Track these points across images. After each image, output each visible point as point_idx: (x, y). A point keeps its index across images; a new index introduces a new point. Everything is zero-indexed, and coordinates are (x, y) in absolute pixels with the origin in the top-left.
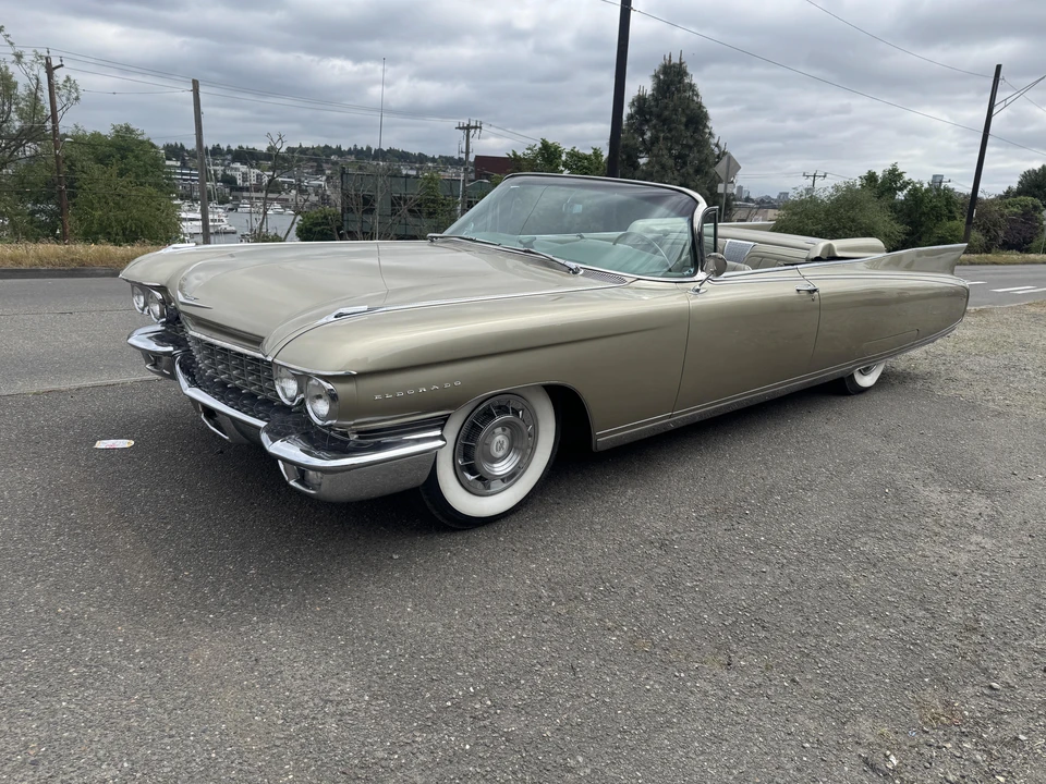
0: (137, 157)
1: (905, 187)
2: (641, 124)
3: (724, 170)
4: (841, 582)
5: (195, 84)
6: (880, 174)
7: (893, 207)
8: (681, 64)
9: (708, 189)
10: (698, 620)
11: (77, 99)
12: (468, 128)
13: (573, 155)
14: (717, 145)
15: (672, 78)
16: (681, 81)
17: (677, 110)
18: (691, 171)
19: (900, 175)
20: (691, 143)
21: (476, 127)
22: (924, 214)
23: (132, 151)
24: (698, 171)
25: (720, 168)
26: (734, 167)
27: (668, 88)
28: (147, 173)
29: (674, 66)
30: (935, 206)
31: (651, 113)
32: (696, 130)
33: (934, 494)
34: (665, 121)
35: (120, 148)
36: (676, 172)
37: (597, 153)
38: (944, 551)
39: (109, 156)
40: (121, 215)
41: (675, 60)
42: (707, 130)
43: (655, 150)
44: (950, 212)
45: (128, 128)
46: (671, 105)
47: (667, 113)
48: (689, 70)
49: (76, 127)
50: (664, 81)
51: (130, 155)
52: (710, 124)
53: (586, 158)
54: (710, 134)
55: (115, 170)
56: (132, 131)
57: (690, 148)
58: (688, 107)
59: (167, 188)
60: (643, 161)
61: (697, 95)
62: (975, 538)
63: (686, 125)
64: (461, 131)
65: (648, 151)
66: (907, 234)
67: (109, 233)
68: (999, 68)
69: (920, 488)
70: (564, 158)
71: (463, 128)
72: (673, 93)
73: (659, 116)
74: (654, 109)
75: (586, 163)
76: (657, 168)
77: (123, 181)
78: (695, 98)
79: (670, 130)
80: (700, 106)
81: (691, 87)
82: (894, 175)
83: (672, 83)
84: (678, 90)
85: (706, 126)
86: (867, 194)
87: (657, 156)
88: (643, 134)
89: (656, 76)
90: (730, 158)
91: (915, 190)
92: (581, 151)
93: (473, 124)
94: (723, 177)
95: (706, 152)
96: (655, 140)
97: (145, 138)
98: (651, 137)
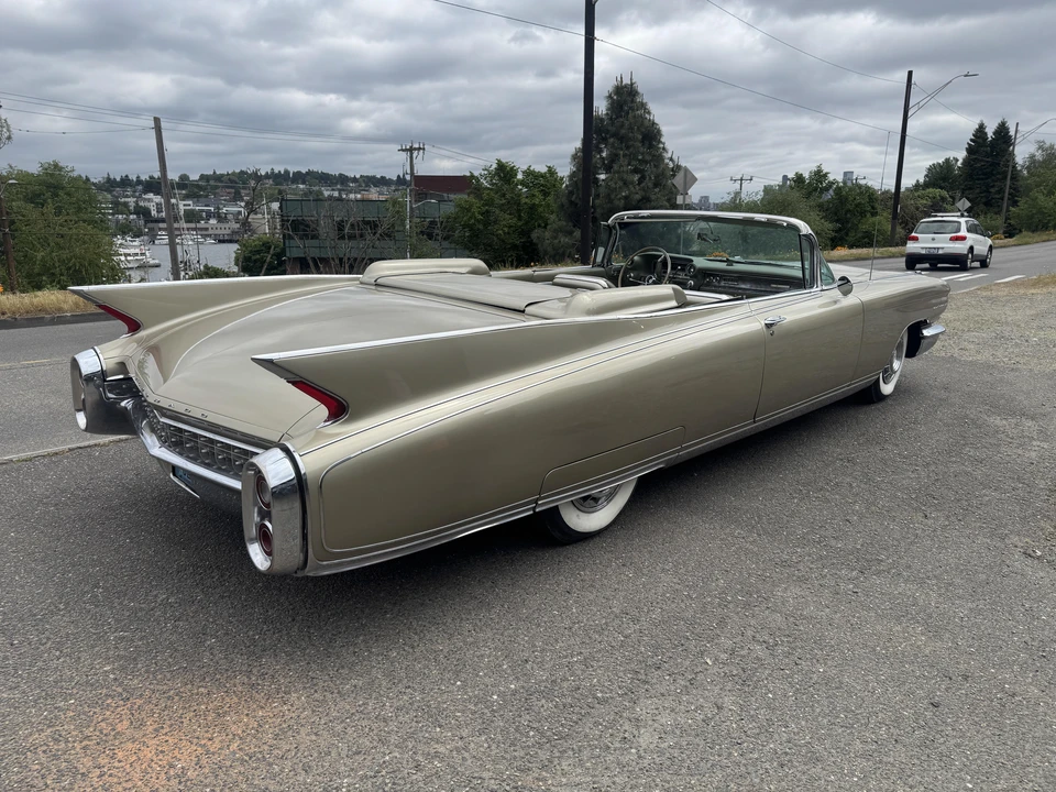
0: (68, 194)
1: (831, 187)
2: (599, 143)
3: (682, 181)
4: (966, 473)
5: (157, 120)
6: (806, 175)
7: (820, 206)
8: (632, 84)
9: (669, 200)
10: (896, 497)
11: (9, 138)
12: (411, 150)
13: (529, 173)
14: (671, 159)
15: (626, 97)
16: (633, 101)
17: (632, 129)
18: (650, 185)
19: (826, 175)
20: (648, 158)
21: (419, 149)
22: (849, 211)
23: (63, 188)
24: (656, 185)
25: (678, 180)
26: (690, 180)
27: (621, 107)
28: (79, 209)
29: (626, 86)
30: (860, 204)
31: (607, 132)
32: (651, 146)
33: (997, 421)
34: (622, 139)
35: (49, 186)
36: (637, 187)
37: (551, 171)
38: (1020, 452)
39: (39, 195)
40: (65, 254)
41: (626, 81)
42: (661, 146)
43: (616, 167)
44: (873, 208)
45: (56, 166)
46: (627, 123)
47: (623, 131)
48: (639, 90)
49: (11, 167)
50: (618, 101)
51: (61, 193)
52: (663, 140)
53: (542, 176)
54: (664, 149)
55: (50, 208)
56: (61, 169)
57: (646, 162)
58: (642, 124)
59: (101, 224)
60: (602, 177)
61: (649, 113)
62: (1034, 443)
63: (643, 142)
64: (404, 153)
65: (608, 169)
66: (836, 232)
67: (53, 274)
68: (910, 73)
69: (986, 417)
70: (520, 176)
71: (406, 150)
72: (628, 113)
73: (615, 135)
74: (610, 128)
75: (542, 181)
76: (620, 183)
77: (61, 219)
78: (647, 116)
79: (628, 148)
80: (654, 123)
81: (643, 106)
82: (819, 175)
83: (625, 102)
84: (632, 109)
85: (660, 142)
86: (796, 194)
87: (618, 172)
88: (601, 151)
89: (610, 97)
90: (686, 170)
91: (839, 188)
92: (537, 170)
93: (416, 146)
94: (680, 188)
95: (662, 166)
96: (614, 158)
97: (75, 174)
98: (609, 155)
